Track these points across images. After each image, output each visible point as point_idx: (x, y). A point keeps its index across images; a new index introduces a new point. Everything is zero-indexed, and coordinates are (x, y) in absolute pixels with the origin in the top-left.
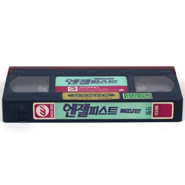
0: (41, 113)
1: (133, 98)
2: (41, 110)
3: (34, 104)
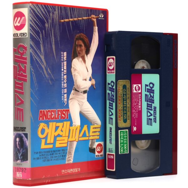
0: (110, 62)
1: (120, 138)
2: (111, 63)
3: (114, 57)
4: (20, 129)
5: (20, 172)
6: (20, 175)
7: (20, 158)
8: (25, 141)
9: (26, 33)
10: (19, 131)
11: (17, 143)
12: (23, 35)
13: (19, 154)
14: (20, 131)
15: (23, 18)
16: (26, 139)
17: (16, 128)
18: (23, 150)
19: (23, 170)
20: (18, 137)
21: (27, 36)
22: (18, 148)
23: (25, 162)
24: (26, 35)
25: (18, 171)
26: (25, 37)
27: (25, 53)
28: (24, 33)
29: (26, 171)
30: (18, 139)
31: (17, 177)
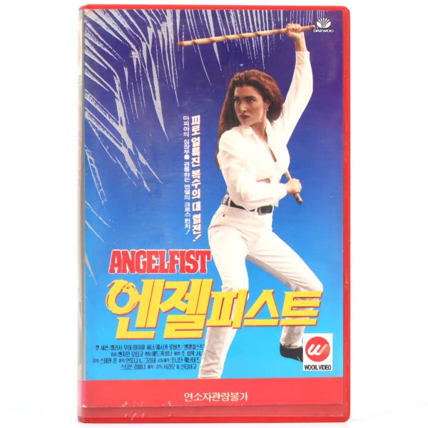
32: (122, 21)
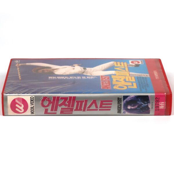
4: (120, 104)
5: (159, 104)
6: (162, 104)
7: (146, 105)
8: (131, 98)
9: (31, 98)
10: (121, 106)
11: (132, 108)
12: (32, 101)
13: (143, 106)
14: (121, 104)
15: (17, 101)
16: (129, 98)
17: (119, 109)
18: (139, 101)
19: (157, 101)
20: (127, 107)
21: (34, 97)
22: (137, 106)
23: (150, 99)
24: (32, 98)
25: (159, 107)
26: (34, 99)
27: (49, 98)
28: (31, 100)
29: (158, 98)
30: (129, 107)
31: (164, 108)
32: (11, 88)
